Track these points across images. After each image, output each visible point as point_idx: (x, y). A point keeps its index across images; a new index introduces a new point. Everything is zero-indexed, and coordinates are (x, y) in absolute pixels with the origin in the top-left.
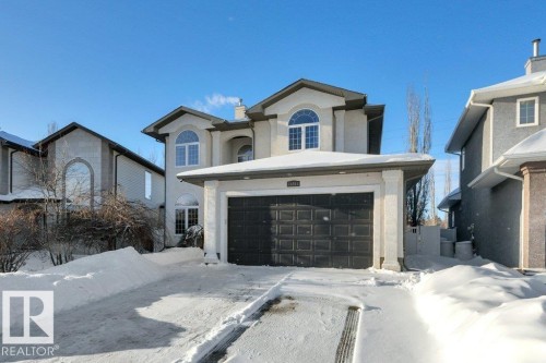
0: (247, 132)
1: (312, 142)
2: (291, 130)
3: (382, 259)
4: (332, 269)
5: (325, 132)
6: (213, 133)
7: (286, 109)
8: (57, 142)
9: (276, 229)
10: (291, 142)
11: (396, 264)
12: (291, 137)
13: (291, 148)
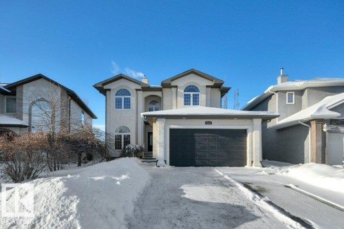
0: (158, 94)
1: (196, 102)
2: (185, 95)
3: (252, 162)
4: (228, 167)
5: (202, 97)
6: (138, 92)
7: (182, 83)
8: (24, 85)
9: (197, 146)
10: (185, 101)
11: (260, 164)
12: (185, 98)
13: (185, 104)
